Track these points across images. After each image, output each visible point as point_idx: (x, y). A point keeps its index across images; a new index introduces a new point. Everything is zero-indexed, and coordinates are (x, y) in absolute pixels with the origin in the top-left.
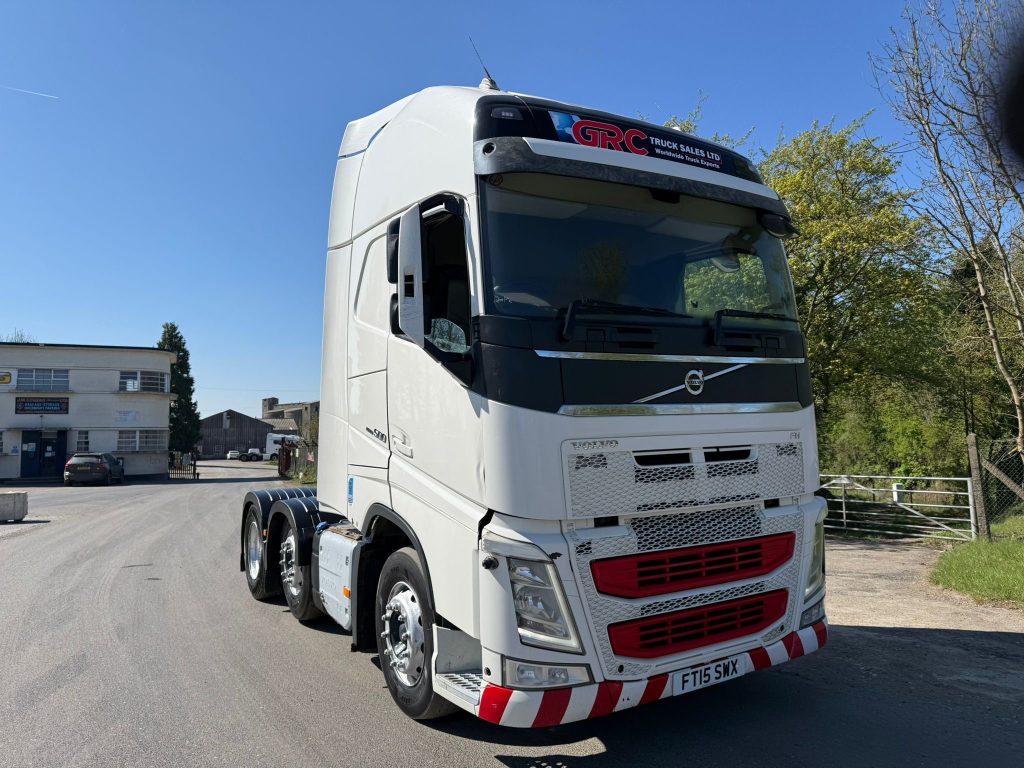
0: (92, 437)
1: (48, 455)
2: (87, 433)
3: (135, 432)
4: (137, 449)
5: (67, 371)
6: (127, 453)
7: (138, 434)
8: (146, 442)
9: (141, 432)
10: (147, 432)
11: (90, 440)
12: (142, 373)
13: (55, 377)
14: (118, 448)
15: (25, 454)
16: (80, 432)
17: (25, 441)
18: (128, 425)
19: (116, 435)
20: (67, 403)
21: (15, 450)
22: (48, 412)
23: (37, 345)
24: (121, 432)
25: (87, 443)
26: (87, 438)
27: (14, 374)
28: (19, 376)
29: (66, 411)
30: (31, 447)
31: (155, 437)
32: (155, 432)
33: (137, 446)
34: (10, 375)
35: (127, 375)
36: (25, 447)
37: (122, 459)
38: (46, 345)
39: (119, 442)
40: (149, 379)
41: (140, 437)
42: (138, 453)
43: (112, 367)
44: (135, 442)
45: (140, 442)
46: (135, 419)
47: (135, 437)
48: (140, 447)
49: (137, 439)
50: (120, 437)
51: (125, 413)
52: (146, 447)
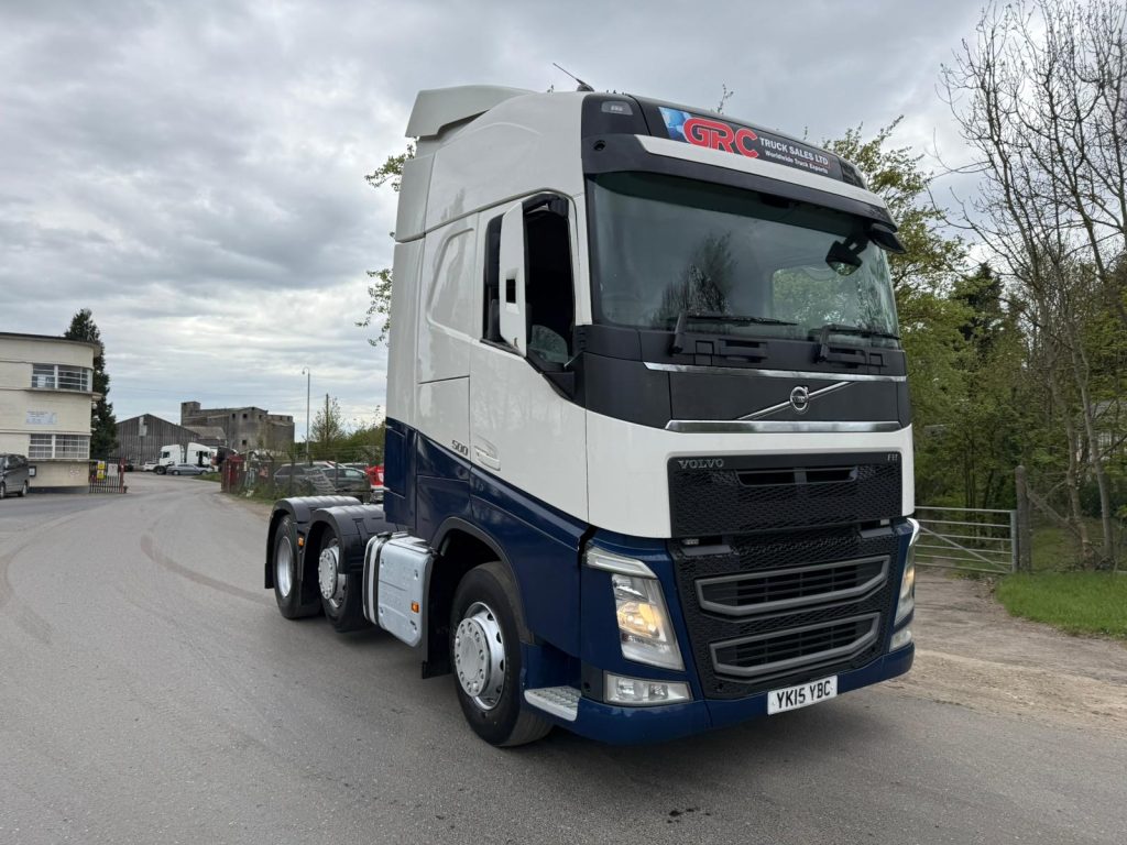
3: (49, 436)
4: (53, 457)
6: (41, 462)
7: (54, 440)
8: (64, 450)
9: (58, 436)
10: (65, 437)
12: (61, 367)
14: (30, 455)
18: (41, 428)
19: (27, 441)
24: (33, 436)
31: (76, 443)
32: (75, 437)
33: (54, 451)
35: (40, 368)
37: (35, 467)
39: (31, 448)
40: (68, 374)
41: (57, 443)
42: (54, 462)
43: (23, 359)
44: (50, 448)
45: (57, 449)
46: (50, 422)
47: (50, 442)
48: (56, 455)
49: (53, 445)
50: (32, 442)
51: (38, 414)
52: (64, 455)
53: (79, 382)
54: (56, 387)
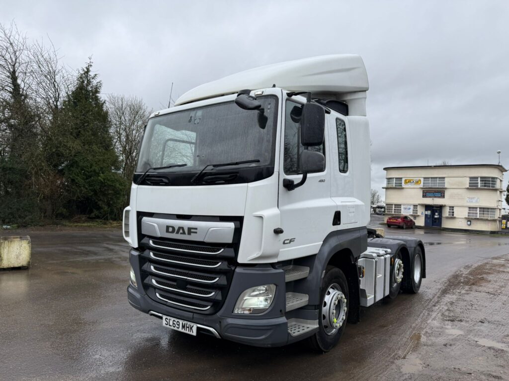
0: (455, 209)
1: (436, 217)
2: (453, 207)
3: (476, 208)
4: (478, 217)
5: (444, 178)
6: (472, 219)
7: (478, 210)
8: (483, 214)
9: (480, 208)
10: (484, 208)
11: (454, 211)
12: (481, 177)
13: (439, 181)
14: (468, 216)
15: (426, 216)
16: (450, 207)
17: (426, 210)
18: (472, 205)
19: (467, 210)
20: (444, 193)
21: (422, 214)
22: (435, 197)
23: (431, 166)
24: (470, 208)
25: (453, 212)
26: (453, 210)
27: (422, 180)
28: (424, 181)
29: (443, 197)
30: (429, 213)
31: (488, 211)
32: (488, 208)
33: (478, 215)
34: (420, 181)
35: (472, 178)
36: (426, 213)
37: (470, 221)
38: (435, 166)
39: (469, 213)
40: (485, 181)
41: (480, 211)
42: (478, 219)
43: (465, 175)
44: (477, 213)
45: (480, 214)
46: (477, 202)
47: (477, 211)
48: (479, 216)
49: (478, 212)
50: (469, 211)
51: (472, 198)
52: (483, 217)
53: (490, 184)
54: (479, 186)
